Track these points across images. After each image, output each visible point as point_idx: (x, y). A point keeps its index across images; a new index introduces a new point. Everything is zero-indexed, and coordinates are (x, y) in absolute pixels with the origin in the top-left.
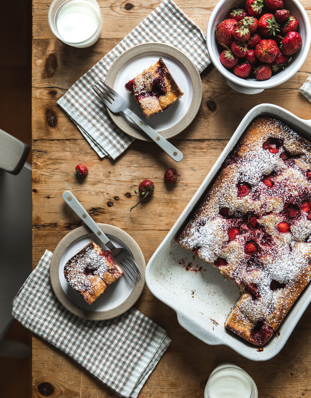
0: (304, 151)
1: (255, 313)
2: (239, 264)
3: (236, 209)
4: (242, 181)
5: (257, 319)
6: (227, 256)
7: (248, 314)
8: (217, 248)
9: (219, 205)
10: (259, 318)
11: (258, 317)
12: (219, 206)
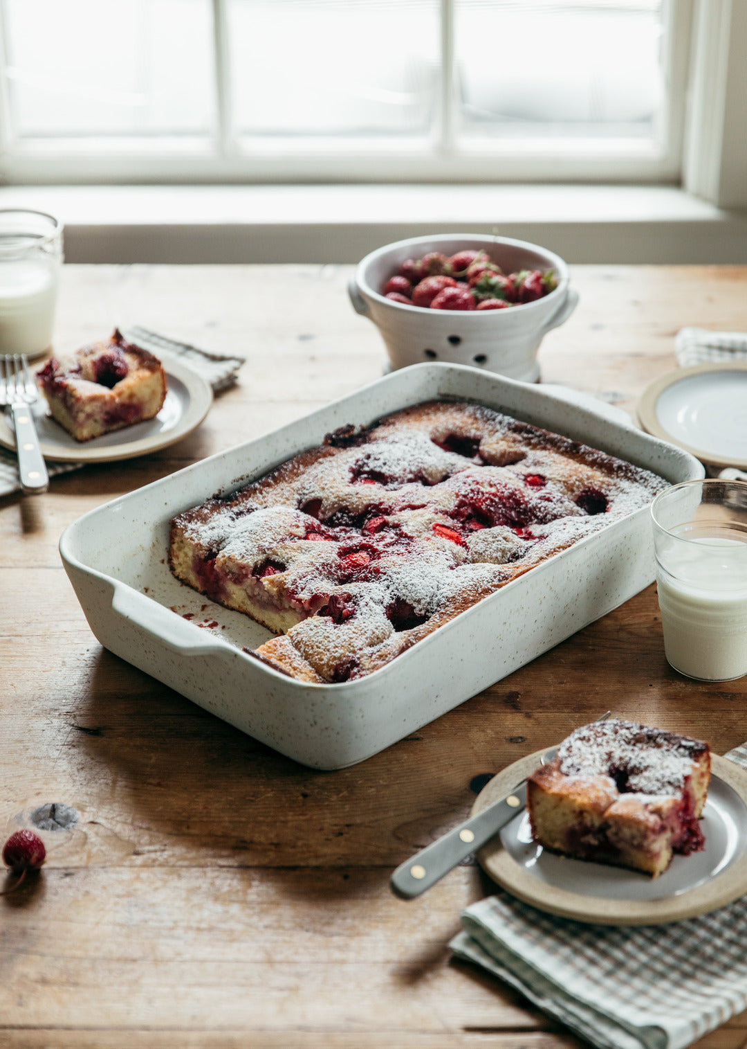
0: (524, 449)
1: (332, 644)
2: (318, 569)
3: (339, 501)
4: (366, 469)
5: (335, 658)
6: (290, 556)
7: (312, 648)
8: (267, 538)
9: (300, 494)
10: (339, 658)
11: (337, 655)
12: (299, 497)
